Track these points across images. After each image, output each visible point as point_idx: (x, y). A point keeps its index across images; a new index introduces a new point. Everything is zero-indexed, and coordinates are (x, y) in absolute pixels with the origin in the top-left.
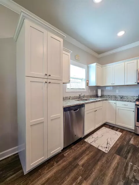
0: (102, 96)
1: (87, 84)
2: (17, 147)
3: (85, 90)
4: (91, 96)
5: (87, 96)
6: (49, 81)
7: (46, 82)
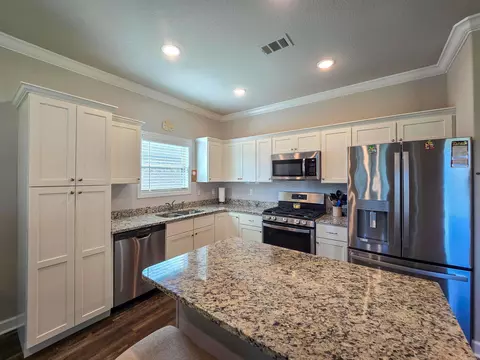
0: (227, 202)
1: (194, 178)
2: (15, 318)
3: (188, 192)
4: (203, 203)
5: (194, 204)
6: (78, 189)
7: (72, 193)
